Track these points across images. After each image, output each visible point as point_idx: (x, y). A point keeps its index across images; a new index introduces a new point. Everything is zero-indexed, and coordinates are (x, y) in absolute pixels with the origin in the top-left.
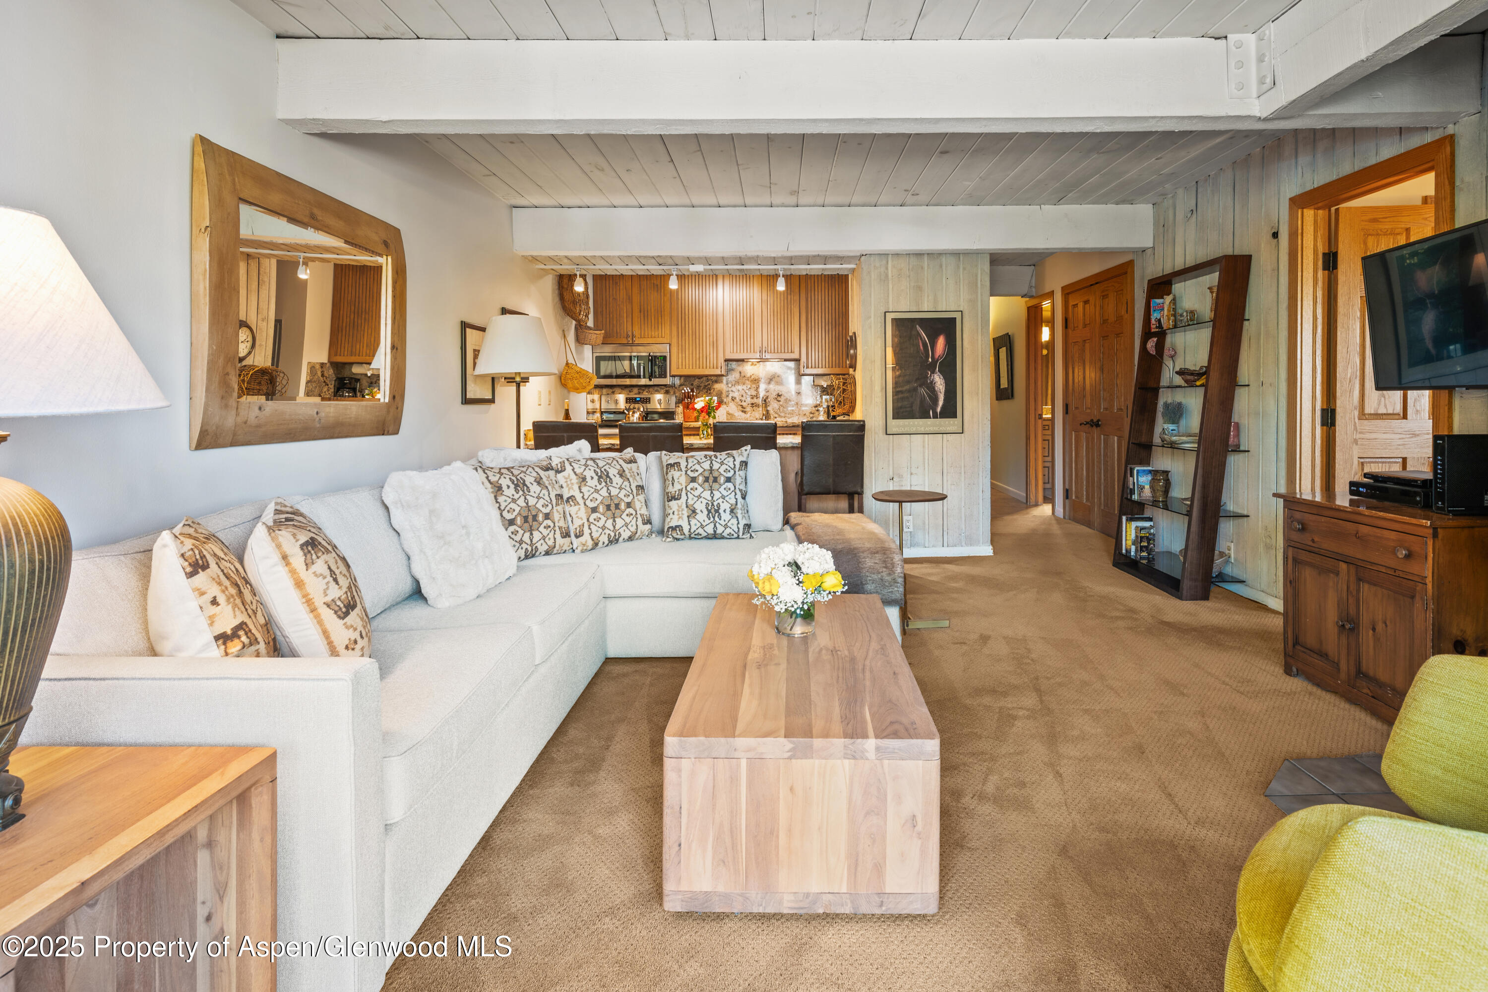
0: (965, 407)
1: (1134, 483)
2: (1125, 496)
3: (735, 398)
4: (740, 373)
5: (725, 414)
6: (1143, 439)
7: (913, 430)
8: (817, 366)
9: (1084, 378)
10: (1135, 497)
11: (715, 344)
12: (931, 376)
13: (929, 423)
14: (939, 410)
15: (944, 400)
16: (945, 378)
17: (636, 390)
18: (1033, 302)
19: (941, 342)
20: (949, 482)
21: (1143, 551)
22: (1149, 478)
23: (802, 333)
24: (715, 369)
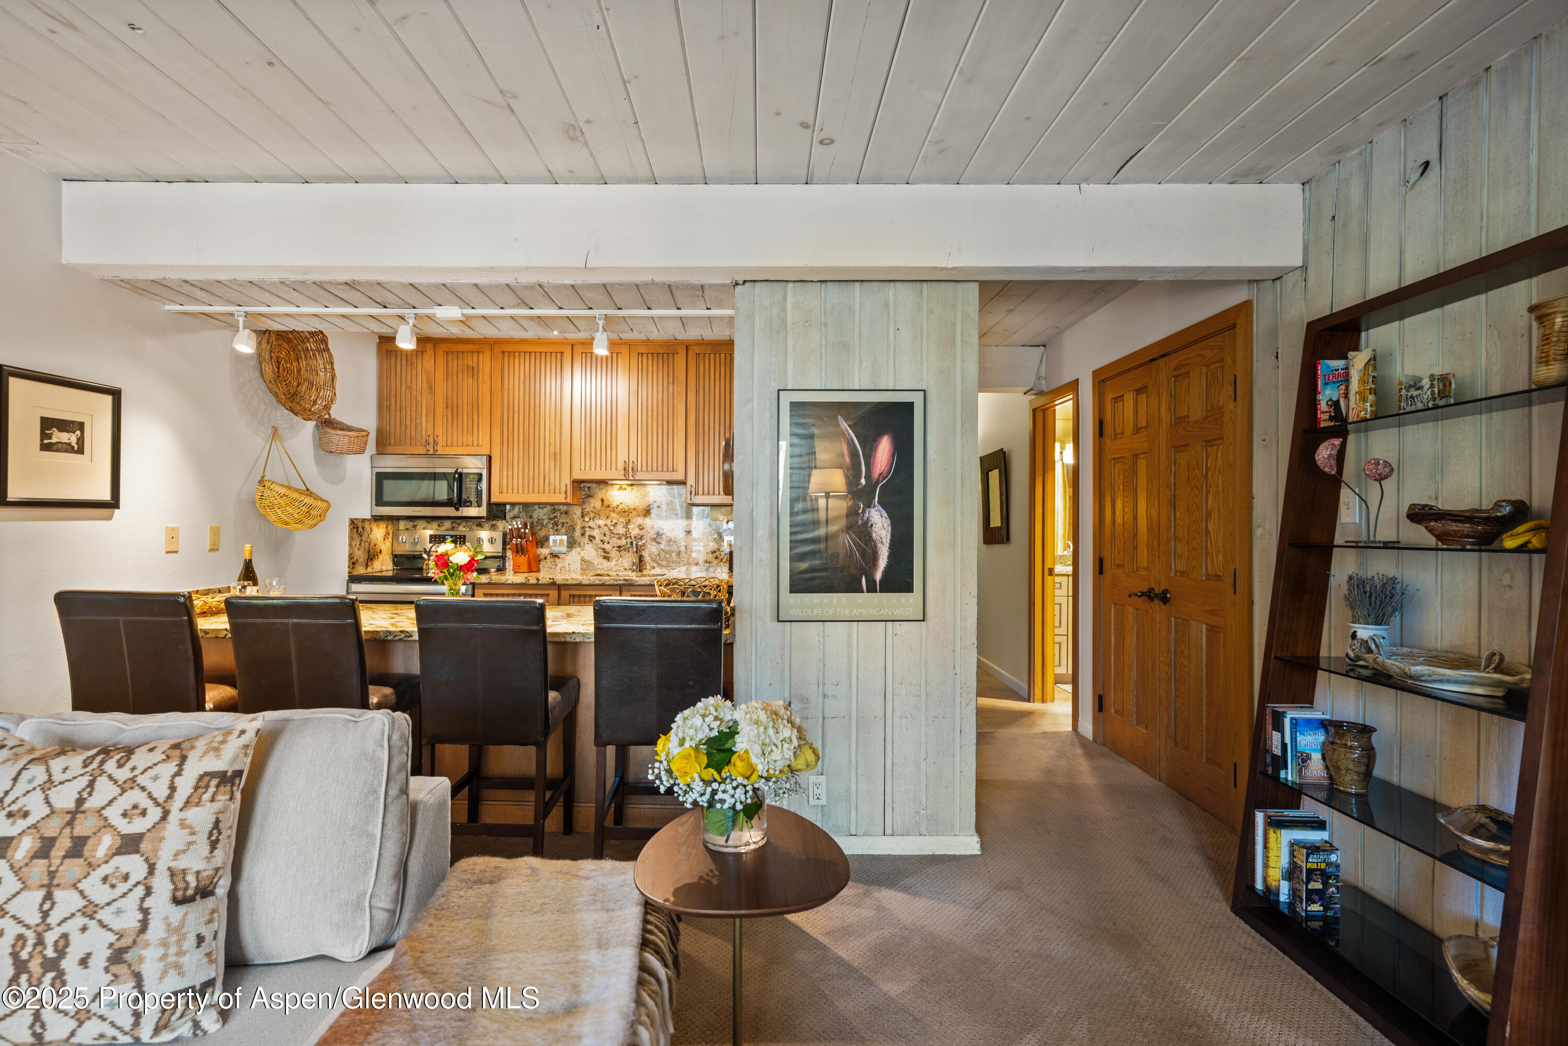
0: (928, 571)
1: (1284, 746)
2: (1260, 768)
3: (594, 538)
4: (602, 500)
5: (579, 560)
6: (1300, 650)
7: (829, 614)
8: (711, 492)
9: (1135, 517)
10: (1289, 775)
11: (556, 457)
12: (864, 511)
13: (859, 601)
14: (878, 576)
15: (889, 557)
16: (891, 517)
17: (448, 524)
18: (1041, 401)
19: (884, 447)
20: (897, 713)
21: (1314, 902)
22: (1320, 737)
23: (689, 442)
24: (557, 495)
